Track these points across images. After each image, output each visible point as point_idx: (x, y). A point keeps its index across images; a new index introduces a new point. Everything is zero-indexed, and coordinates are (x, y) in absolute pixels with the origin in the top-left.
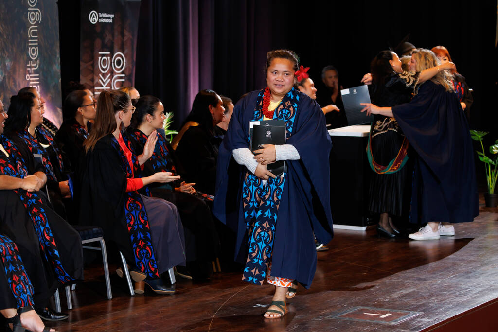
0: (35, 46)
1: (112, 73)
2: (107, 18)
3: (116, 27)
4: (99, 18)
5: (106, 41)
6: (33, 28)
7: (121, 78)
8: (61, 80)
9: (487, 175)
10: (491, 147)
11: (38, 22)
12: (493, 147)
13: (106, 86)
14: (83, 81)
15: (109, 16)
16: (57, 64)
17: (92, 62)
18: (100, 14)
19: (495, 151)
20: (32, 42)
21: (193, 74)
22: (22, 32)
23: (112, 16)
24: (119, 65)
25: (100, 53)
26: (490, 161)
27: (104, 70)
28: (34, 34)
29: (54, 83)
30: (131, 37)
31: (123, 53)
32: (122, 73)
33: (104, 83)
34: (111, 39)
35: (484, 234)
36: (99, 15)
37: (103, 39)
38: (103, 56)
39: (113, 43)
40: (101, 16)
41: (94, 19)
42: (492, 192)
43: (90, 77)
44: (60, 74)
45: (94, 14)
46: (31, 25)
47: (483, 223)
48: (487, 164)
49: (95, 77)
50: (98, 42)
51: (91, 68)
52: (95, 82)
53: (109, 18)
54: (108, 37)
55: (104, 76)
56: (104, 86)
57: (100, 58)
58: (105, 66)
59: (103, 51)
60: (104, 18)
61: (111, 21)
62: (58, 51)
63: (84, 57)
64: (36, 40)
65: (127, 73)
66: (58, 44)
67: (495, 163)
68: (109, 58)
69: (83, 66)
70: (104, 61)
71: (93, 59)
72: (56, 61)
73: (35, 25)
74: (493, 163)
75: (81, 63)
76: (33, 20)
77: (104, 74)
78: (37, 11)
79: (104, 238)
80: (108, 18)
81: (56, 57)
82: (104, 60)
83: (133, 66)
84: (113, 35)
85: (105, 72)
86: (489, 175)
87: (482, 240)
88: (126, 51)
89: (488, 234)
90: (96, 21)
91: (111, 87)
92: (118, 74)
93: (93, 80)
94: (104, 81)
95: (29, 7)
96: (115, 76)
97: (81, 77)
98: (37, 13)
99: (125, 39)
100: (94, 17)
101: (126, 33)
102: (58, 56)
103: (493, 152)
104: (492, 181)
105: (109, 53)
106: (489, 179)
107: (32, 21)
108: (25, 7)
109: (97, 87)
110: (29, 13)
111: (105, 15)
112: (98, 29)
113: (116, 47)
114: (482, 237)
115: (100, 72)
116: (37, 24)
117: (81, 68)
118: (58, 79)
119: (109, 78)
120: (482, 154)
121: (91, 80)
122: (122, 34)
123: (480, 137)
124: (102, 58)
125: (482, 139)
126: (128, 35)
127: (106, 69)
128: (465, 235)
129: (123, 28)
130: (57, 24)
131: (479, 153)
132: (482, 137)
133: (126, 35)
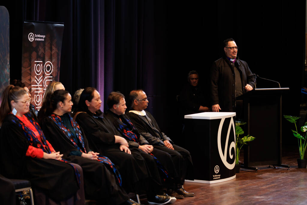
1: (44, 75)
2: (40, 38)
3: (46, 44)
4: (35, 38)
5: (40, 53)
7: (50, 78)
8: (10, 80)
9: (299, 146)
10: (302, 127)
12: (303, 128)
13: (39, 84)
14: (24, 80)
15: (42, 36)
16: (8, 69)
17: (30, 68)
19: (305, 130)
23: (44, 36)
24: (48, 70)
25: (36, 61)
26: (301, 137)
27: (38, 73)
29: (5, 82)
30: (57, 51)
31: (51, 62)
32: (51, 75)
33: (38, 82)
34: (44, 52)
35: (296, 187)
37: (37, 52)
38: (38, 63)
39: (44, 55)
40: (36, 36)
41: (31, 38)
42: (302, 158)
43: (28, 78)
44: (9, 75)
45: (31, 35)
47: (295, 179)
48: (299, 139)
49: (32, 78)
50: (34, 54)
51: (29, 72)
52: (32, 81)
54: (41, 51)
55: (38, 77)
56: (38, 84)
57: (35, 65)
58: (39, 70)
60: (38, 38)
61: (43, 40)
62: (8, 60)
63: (25, 64)
65: (54, 76)
66: (9, 55)
67: (305, 138)
68: (42, 65)
69: (24, 70)
70: (38, 67)
71: (31, 65)
72: (7, 67)
74: (303, 138)
75: (22, 68)
77: (38, 75)
80: (41, 38)
83: (58, 71)
84: (44, 49)
85: (39, 75)
86: (300, 146)
87: (294, 191)
88: (54, 60)
89: (299, 187)
90: (33, 40)
91: (43, 85)
92: (48, 76)
93: (30, 80)
94: (38, 80)
96: (46, 78)
97: (22, 78)
99: (53, 52)
100: (31, 37)
101: (54, 48)
102: (8, 63)
103: (303, 130)
104: (302, 150)
105: (41, 62)
106: (301, 149)
109: (33, 85)
111: (39, 36)
112: (34, 45)
113: (46, 58)
114: (294, 189)
115: (36, 75)
117: (22, 72)
118: (8, 79)
119: (41, 79)
120: (296, 132)
121: (29, 80)
122: (51, 49)
123: (294, 120)
124: (37, 65)
125: (296, 122)
126: (55, 50)
127: (40, 72)
128: (283, 187)
129: (51, 45)
130: (9, 42)
131: (293, 131)
132: (296, 121)
133: (53, 50)
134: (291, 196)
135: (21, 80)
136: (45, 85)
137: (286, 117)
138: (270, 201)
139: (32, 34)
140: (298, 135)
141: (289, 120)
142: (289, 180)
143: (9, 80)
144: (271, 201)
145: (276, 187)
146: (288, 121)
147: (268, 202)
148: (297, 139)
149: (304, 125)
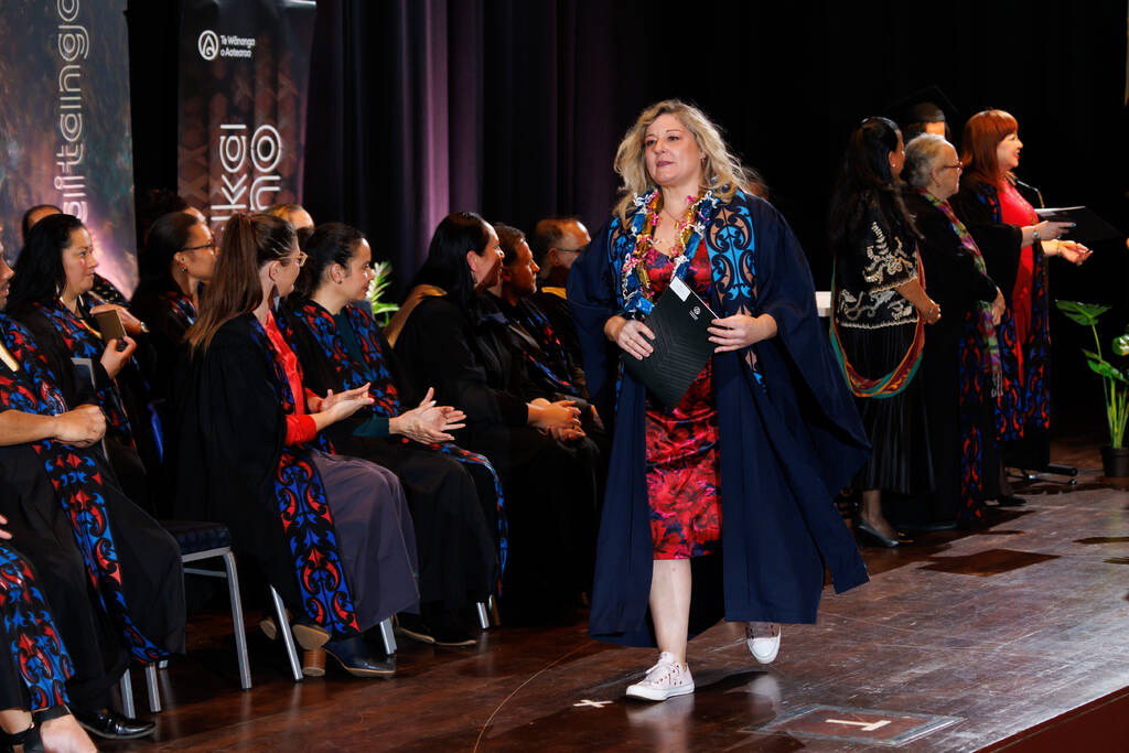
0: (75, 111)
1: (251, 171)
2: (239, 48)
3: (259, 66)
4: (222, 47)
5: (237, 99)
6: (69, 70)
7: (271, 183)
8: (136, 190)
11: (81, 56)
13: (237, 203)
14: (184, 190)
15: (243, 42)
16: (126, 154)
17: (204, 148)
18: (222, 37)
20: (67, 103)
21: (436, 177)
22: (45, 79)
23: (251, 42)
24: (266, 153)
25: (223, 127)
27: (232, 165)
28: (73, 82)
29: (118, 197)
30: (295, 91)
31: (276, 128)
32: (275, 172)
33: (232, 195)
34: (249, 94)
36: (220, 40)
37: (229, 95)
38: (230, 133)
39: (252, 104)
40: (224, 42)
41: (209, 48)
43: (201, 181)
44: (131, 174)
45: (209, 38)
46: (66, 63)
49: (212, 182)
50: (219, 104)
51: (202, 161)
52: (212, 194)
53: (245, 48)
54: (242, 90)
55: (232, 178)
56: (233, 202)
57: (223, 138)
58: (234, 156)
59: (229, 123)
60: (232, 47)
61: (248, 54)
62: (127, 121)
63: (186, 135)
64: (78, 98)
65: (286, 174)
66: (128, 108)
68: (244, 138)
69: (184, 156)
70: (232, 144)
71: (207, 142)
72: (124, 145)
73: (73, 63)
75: (180, 150)
76: (69, 51)
77: (232, 174)
78: (80, 31)
79: (232, 550)
80: (241, 47)
81: (122, 135)
82: (234, 142)
83: (298, 157)
84: (253, 85)
85: (235, 170)
88: (283, 122)
90: (215, 53)
91: (249, 205)
92: (265, 174)
93: (207, 189)
94: (233, 190)
95: (62, 22)
96: (258, 180)
97: (181, 182)
98: (78, 35)
99: (281, 94)
100: (209, 45)
101: (284, 81)
102: (128, 134)
105: (243, 127)
107: (68, 53)
108: (53, 24)
109: (216, 204)
110: (60, 36)
111: (234, 40)
112: (219, 73)
113: (260, 113)
115: (225, 171)
116: (80, 60)
117: (180, 161)
118: (128, 187)
119: (244, 184)
120: (1096, 356)
121: (202, 188)
122: (274, 84)
123: (1091, 317)
124: (227, 137)
125: (1096, 322)
126: (287, 86)
127: (238, 163)
128: (1059, 542)
129: (275, 70)
130: (126, 61)
131: (1088, 354)
132: (1096, 318)
133: (282, 86)
134: (1087, 570)
135: (175, 188)
136: (256, 206)
137: (1063, 305)
138: (1018, 587)
139: (212, 36)
140: (1102, 367)
141: (1075, 318)
142: (1078, 516)
143: (132, 189)
144: (1023, 586)
145: (1035, 540)
146: (1069, 318)
147: (1011, 591)
148: (1098, 381)
149: (1122, 334)
